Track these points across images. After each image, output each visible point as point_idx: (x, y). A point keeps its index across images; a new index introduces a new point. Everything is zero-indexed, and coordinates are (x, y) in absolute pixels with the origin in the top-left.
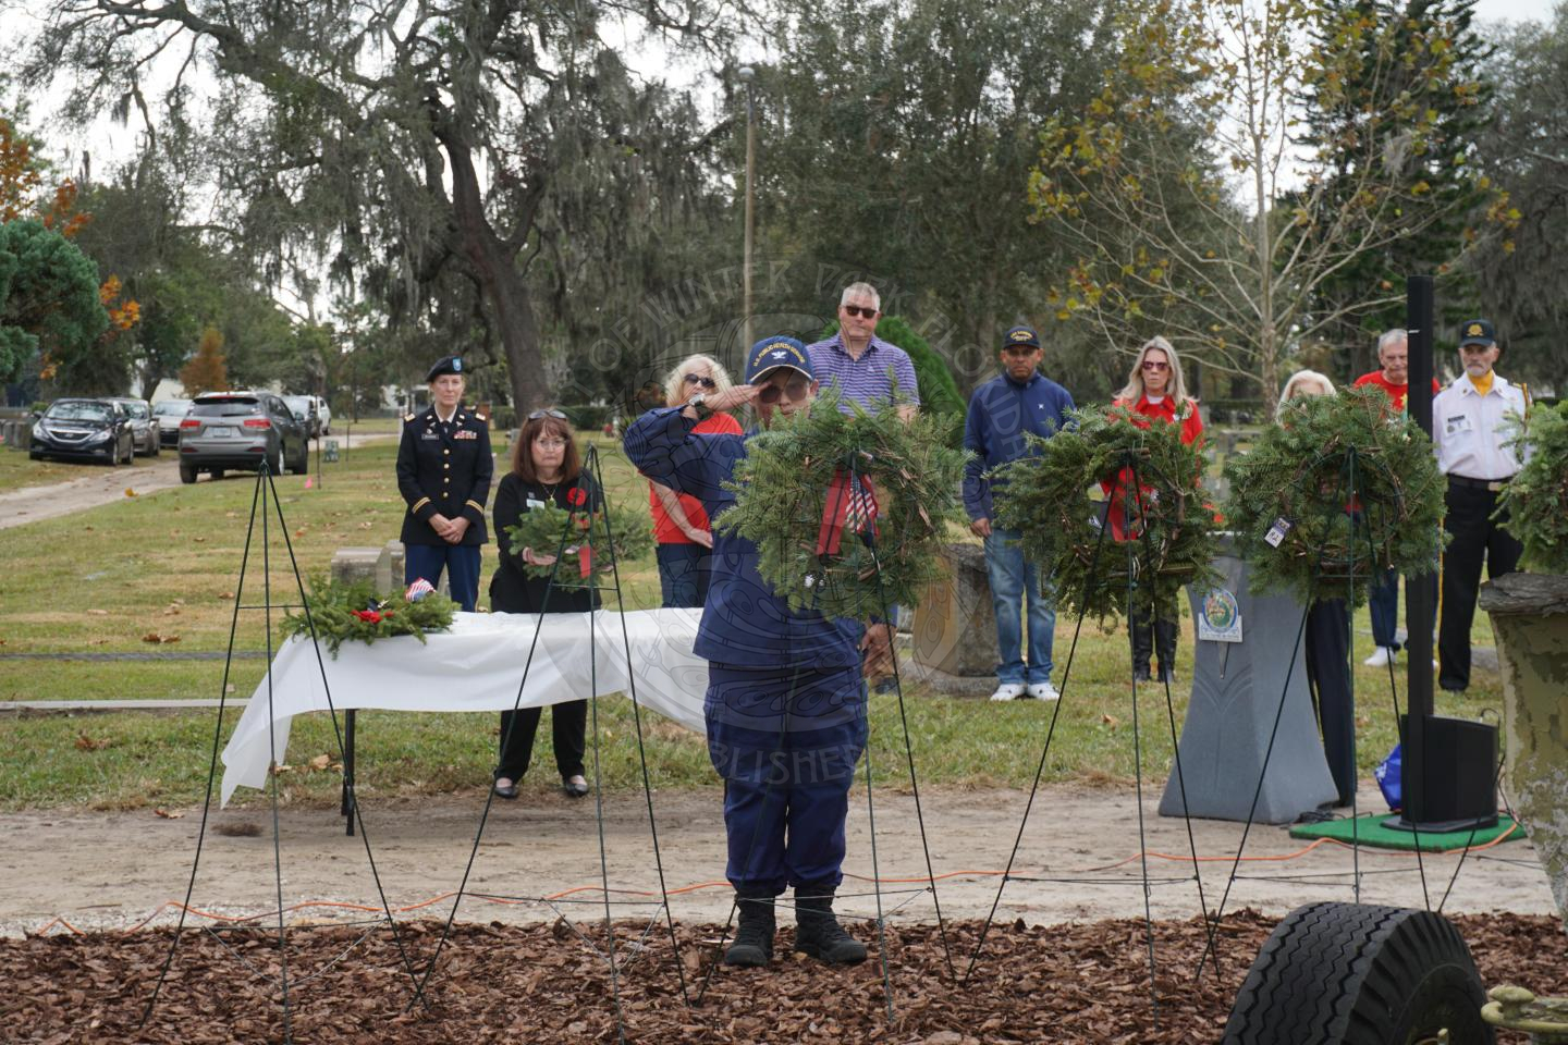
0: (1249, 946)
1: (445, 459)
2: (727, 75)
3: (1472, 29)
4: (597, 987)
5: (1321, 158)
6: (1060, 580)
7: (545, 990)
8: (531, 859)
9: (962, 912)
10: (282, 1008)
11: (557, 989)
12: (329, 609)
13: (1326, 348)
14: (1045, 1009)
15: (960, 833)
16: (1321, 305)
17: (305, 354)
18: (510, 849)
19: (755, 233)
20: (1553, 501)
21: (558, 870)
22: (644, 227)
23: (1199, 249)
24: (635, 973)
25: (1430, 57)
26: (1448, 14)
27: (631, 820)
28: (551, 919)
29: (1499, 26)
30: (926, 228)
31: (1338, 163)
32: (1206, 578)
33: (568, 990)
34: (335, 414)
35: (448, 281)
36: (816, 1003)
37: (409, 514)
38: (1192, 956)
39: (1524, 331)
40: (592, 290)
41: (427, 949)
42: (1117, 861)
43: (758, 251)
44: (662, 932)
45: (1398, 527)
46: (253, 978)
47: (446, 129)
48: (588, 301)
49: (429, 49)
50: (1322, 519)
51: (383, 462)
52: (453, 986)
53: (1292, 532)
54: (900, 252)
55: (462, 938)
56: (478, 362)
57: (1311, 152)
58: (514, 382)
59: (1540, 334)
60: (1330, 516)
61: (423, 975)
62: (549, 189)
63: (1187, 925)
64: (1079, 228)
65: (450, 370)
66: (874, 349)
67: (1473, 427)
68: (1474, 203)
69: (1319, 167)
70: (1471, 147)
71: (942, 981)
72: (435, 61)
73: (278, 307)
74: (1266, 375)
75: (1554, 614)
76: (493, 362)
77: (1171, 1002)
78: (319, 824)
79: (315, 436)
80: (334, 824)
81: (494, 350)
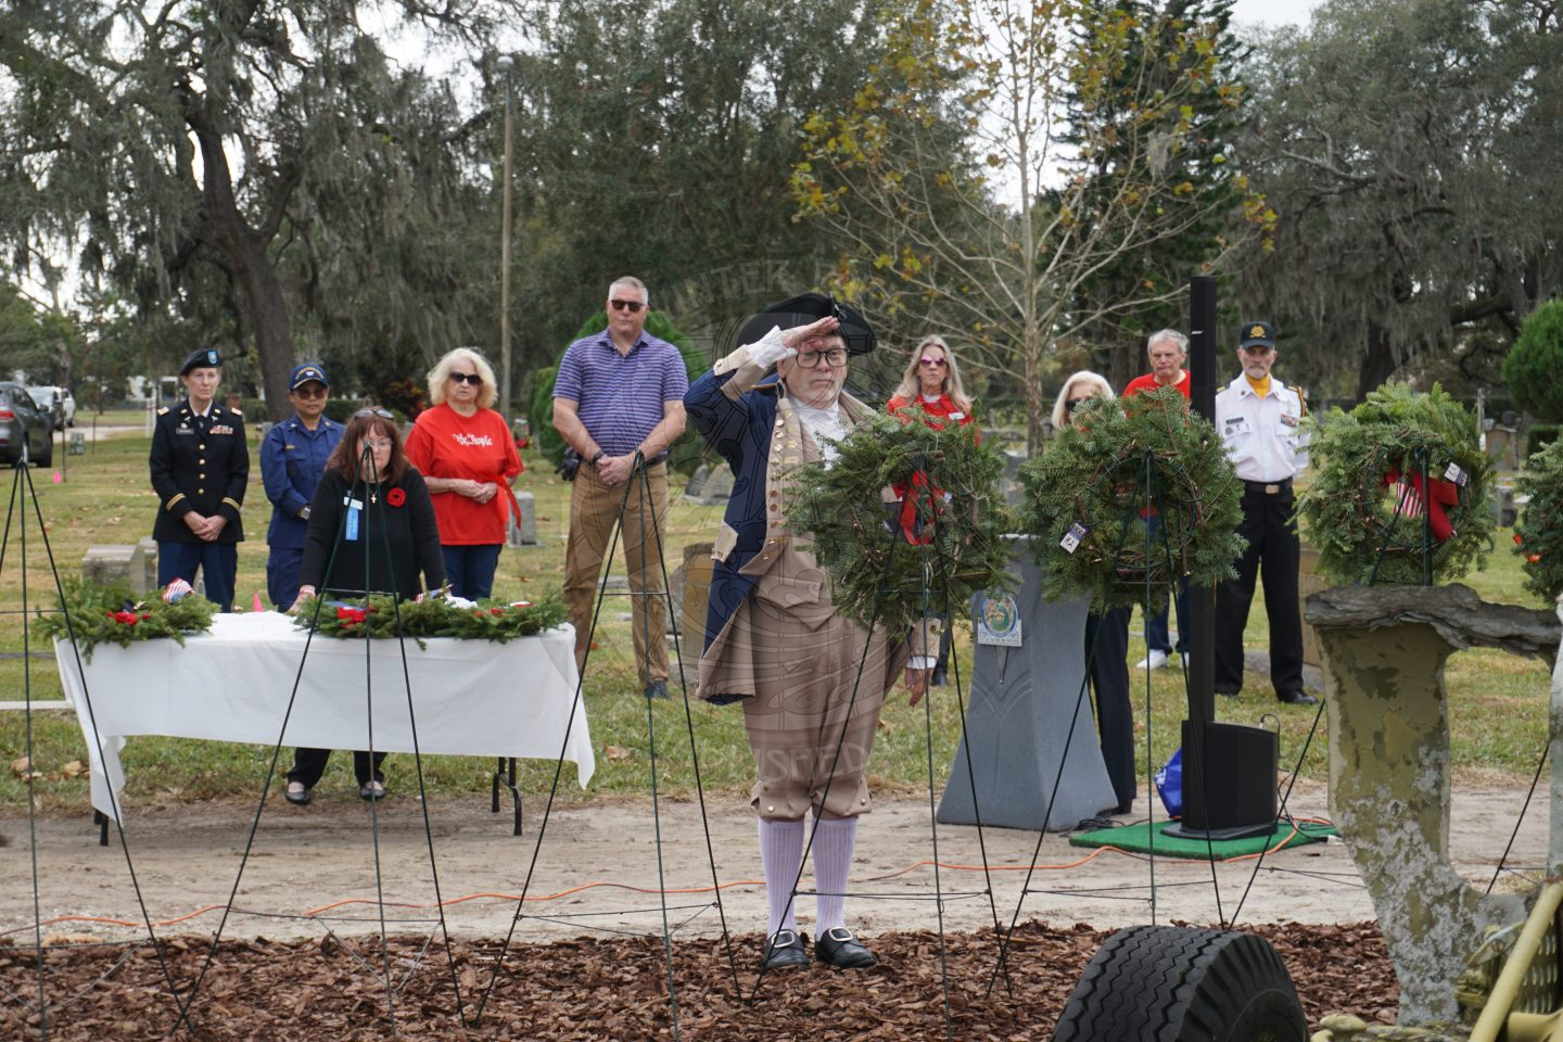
0: (1038, 959)
1: (201, 455)
2: (485, 65)
3: (1230, 30)
4: (369, 1007)
5: (1084, 157)
6: (852, 586)
7: (314, 1011)
8: (294, 870)
9: (741, 924)
10: (38, 1032)
11: (327, 1009)
12: (83, 610)
13: (1089, 348)
14: (835, 1028)
15: (735, 841)
16: (1082, 303)
17: (50, 344)
18: (272, 860)
19: (513, 225)
20: (1349, 507)
21: (322, 881)
22: (401, 217)
23: (961, 246)
24: (409, 993)
25: (1192, 58)
26: (1207, 14)
27: (397, 829)
28: (317, 933)
29: (1257, 29)
30: (687, 222)
31: (1098, 161)
32: (1001, 584)
33: (339, 1010)
34: (79, 406)
35: (197, 271)
36: (598, 1023)
37: (163, 510)
38: (981, 971)
39: (1280, 331)
40: (344, 281)
41: (188, 967)
42: (896, 870)
43: (516, 243)
44: (435, 948)
45: (1195, 533)
46: (6, 999)
47: (197, 114)
48: (341, 293)
49: (179, 33)
50: (1118, 524)
51: (131, 455)
52: (218, 1007)
53: (1088, 537)
54: (661, 246)
55: (225, 955)
56: (228, 354)
57: (1072, 151)
58: (266, 374)
59: (1294, 334)
60: (1127, 521)
61: (185, 995)
62: (306, 178)
63: (973, 938)
64: (843, 223)
65: (205, 363)
66: (644, 345)
67: (1252, 430)
68: (1233, 203)
69: (1083, 165)
70: (1229, 149)
71: (728, 999)
72: (185, 45)
73: (21, 295)
74: (1030, 374)
75: (1380, 628)
76: (244, 354)
77: (963, 1020)
78: (71, 834)
79: (60, 428)
80: (87, 833)
81: (245, 341)
